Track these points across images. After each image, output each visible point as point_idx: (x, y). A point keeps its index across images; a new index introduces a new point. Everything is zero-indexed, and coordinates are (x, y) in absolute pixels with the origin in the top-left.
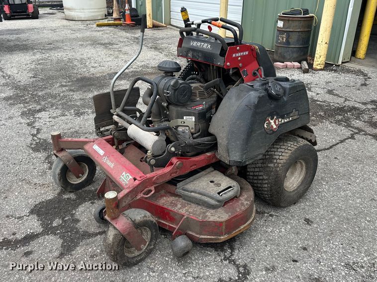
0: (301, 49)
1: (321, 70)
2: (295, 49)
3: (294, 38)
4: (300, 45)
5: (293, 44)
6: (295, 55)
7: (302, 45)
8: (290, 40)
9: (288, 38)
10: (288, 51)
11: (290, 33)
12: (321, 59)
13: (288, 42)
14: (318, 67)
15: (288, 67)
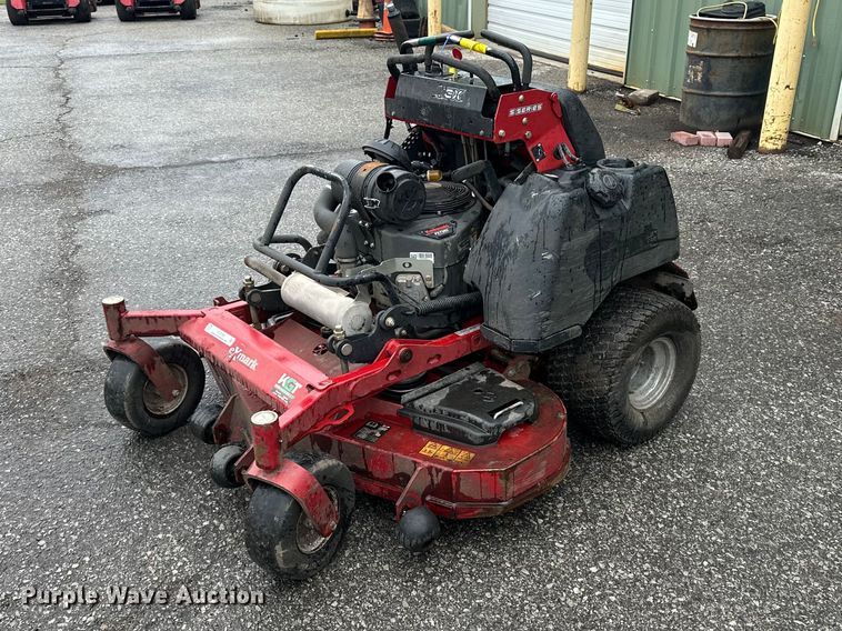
0: (741, 100)
1: (775, 152)
2: (723, 101)
3: (722, 72)
4: (733, 91)
5: (719, 89)
6: (724, 115)
7: (743, 90)
8: (712, 79)
9: (708, 71)
10: (708, 106)
11: (713, 61)
12: (775, 126)
13: (707, 84)
14: (770, 146)
15: (702, 143)
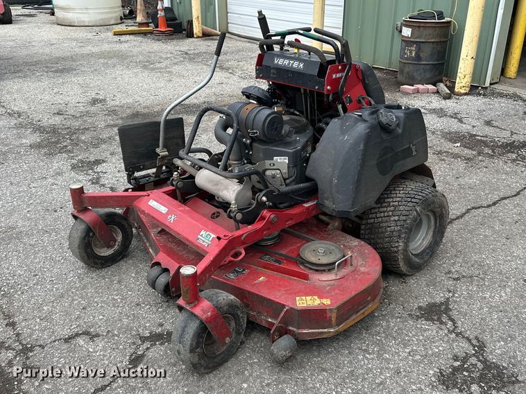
0: (437, 66)
1: (466, 94)
2: (428, 67)
3: (427, 51)
4: (433, 61)
5: (426, 61)
6: (428, 75)
7: (438, 60)
8: (422, 55)
9: (418, 51)
10: (419, 70)
11: (422, 45)
12: (466, 80)
13: (418, 57)
14: (463, 91)
15: (420, 91)
